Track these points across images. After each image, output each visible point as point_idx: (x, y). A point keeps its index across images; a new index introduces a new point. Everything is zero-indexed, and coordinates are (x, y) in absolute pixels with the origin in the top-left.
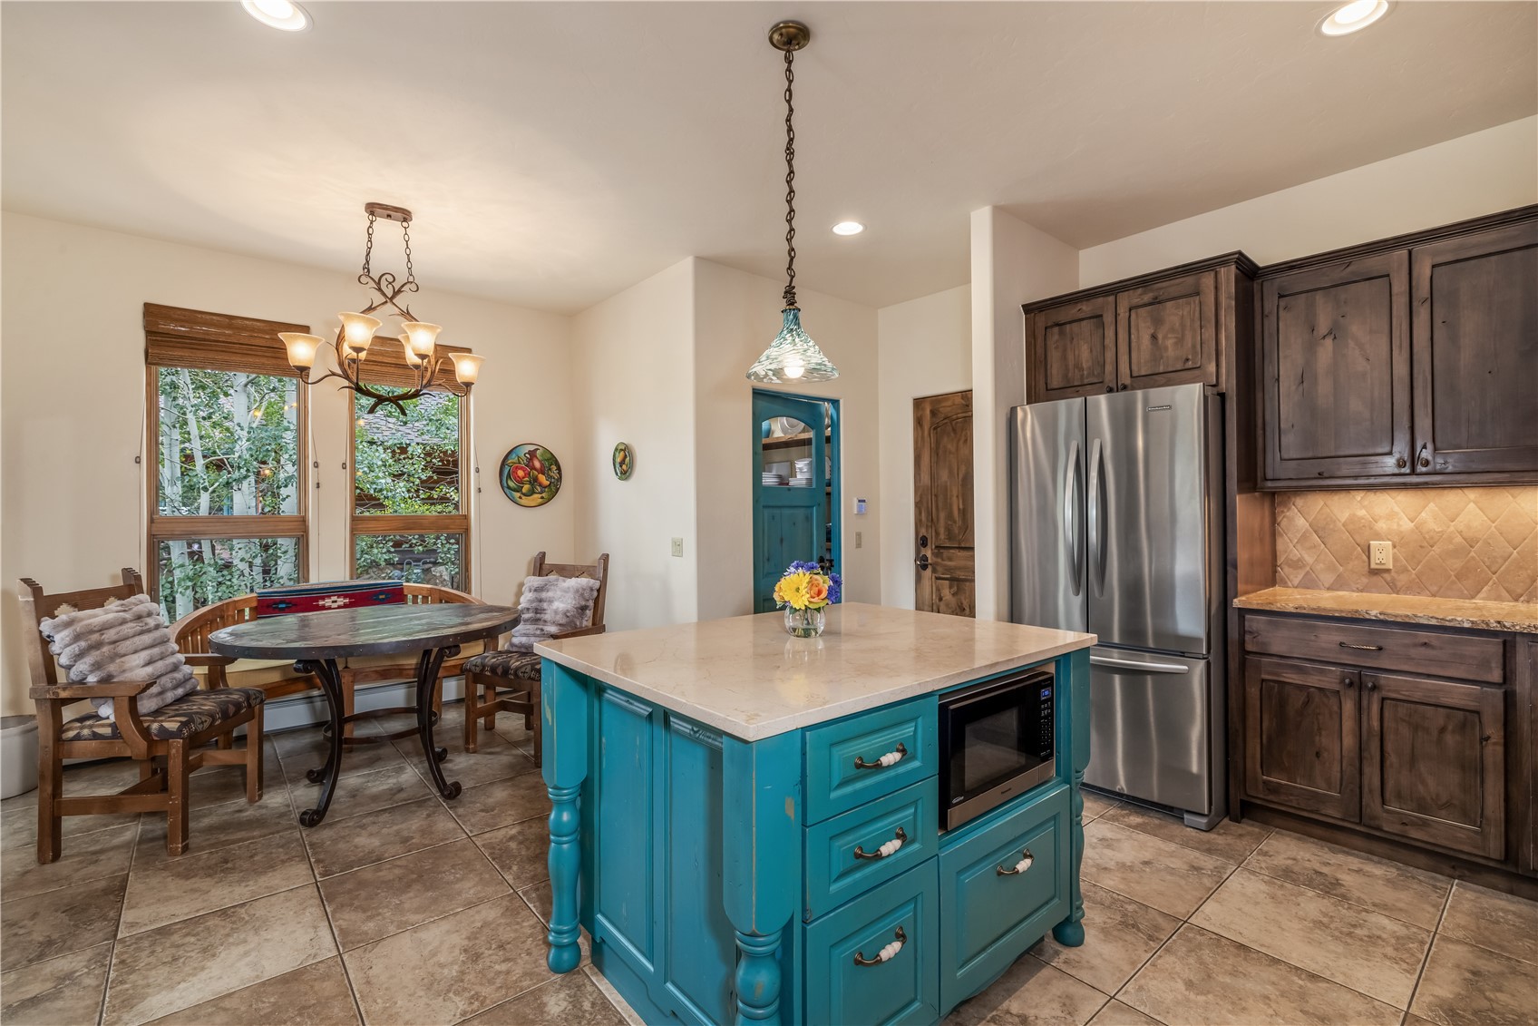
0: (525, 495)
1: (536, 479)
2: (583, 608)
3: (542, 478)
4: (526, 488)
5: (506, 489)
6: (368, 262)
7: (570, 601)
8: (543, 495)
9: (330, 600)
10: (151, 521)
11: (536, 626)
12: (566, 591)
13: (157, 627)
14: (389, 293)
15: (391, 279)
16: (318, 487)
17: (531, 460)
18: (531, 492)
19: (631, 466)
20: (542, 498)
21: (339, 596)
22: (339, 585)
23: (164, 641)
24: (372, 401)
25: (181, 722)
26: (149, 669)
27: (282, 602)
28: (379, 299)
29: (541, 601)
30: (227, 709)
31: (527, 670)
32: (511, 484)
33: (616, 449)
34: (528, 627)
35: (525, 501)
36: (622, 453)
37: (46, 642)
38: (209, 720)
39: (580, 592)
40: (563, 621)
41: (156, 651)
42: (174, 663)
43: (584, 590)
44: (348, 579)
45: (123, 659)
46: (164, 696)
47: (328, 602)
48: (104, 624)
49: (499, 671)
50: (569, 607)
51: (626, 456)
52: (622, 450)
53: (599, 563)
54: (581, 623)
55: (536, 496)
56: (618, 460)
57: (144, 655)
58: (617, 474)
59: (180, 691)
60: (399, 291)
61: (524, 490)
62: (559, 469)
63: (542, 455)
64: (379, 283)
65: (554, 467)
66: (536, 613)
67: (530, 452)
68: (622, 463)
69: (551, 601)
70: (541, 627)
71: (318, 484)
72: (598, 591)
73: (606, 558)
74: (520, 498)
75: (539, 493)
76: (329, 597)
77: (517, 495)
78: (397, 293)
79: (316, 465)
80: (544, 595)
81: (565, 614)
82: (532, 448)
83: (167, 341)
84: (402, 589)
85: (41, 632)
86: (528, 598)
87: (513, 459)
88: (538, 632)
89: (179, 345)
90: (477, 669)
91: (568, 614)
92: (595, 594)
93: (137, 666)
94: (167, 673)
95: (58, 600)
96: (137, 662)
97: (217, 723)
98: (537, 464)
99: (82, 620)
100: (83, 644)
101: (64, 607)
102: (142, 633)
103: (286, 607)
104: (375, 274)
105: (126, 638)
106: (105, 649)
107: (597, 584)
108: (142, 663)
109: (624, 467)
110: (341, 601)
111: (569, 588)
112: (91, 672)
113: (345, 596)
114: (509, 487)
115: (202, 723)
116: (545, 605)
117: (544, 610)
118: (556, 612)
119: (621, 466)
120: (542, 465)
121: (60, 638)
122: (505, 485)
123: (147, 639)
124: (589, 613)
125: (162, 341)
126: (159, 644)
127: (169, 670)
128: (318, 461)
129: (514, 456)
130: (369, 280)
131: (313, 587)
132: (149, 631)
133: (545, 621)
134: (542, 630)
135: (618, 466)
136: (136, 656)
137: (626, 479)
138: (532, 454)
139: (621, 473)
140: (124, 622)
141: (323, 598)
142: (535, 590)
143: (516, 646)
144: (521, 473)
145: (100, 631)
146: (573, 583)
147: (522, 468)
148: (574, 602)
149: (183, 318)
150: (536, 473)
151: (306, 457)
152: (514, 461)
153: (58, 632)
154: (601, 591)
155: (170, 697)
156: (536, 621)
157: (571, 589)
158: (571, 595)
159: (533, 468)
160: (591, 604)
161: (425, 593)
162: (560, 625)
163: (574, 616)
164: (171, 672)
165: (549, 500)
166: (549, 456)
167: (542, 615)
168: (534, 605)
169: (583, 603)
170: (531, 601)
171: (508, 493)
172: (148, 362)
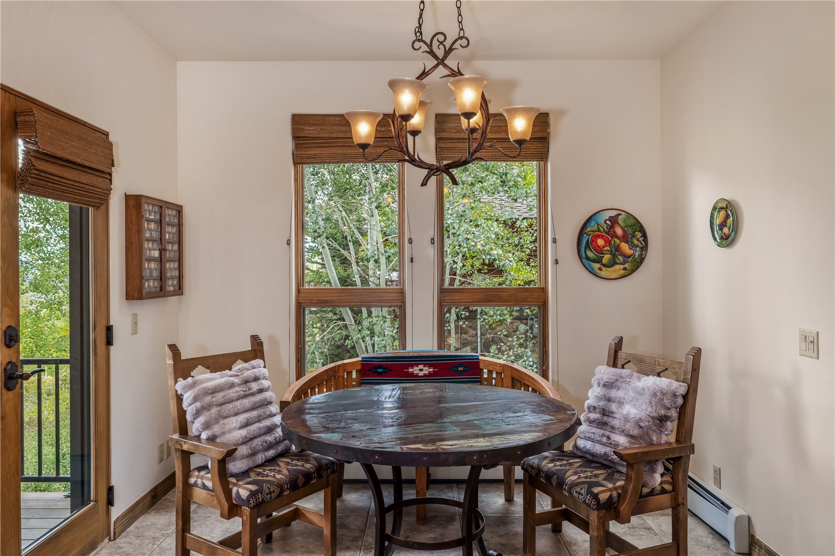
0: (604, 265)
1: (618, 249)
2: (662, 420)
3: (625, 247)
4: (606, 258)
5: (584, 261)
6: (420, 26)
7: (644, 407)
8: (626, 265)
9: (418, 368)
10: (298, 291)
11: (602, 432)
12: (640, 392)
13: (261, 391)
14: (440, 53)
15: (441, 38)
16: (412, 261)
17: (612, 227)
18: (612, 263)
19: (736, 229)
20: (625, 269)
21: (425, 365)
22: (425, 354)
23: (268, 403)
24: (426, 172)
25: (251, 491)
26: (243, 432)
27: (380, 367)
28: (431, 62)
29: (609, 400)
30: (297, 479)
31: (582, 492)
32: (590, 254)
33: (714, 208)
34: (594, 430)
35: (605, 272)
36: (723, 213)
37: (179, 399)
38: (277, 491)
39: (658, 396)
40: (635, 432)
41: (254, 413)
42: (267, 426)
43: (663, 394)
44: (436, 348)
45: (225, 421)
46: (256, 458)
47: (415, 370)
48: (215, 388)
49: (554, 481)
50: (643, 415)
51: (727, 216)
52: (722, 208)
53: (687, 359)
54: (659, 438)
55: (617, 267)
56: (717, 221)
57: (242, 418)
58: (715, 239)
59: (271, 453)
60: (451, 49)
61: (604, 261)
62: (644, 235)
63: (625, 221)
64: (430, 46)
65: (639, 234)
66: (604, 415)
67: (611, 219)
68: (722, 225)
69: (621, 403)
70: (607, 433)
71: (412, 258)
72: (685, 397)
73: (697, 354)
74: (600, 269)
75: (622, 264)
76: (417, 365)
77: (596, 266)
78: (448, 52)
79: (410, 241)
80: (614, 393)
81: (638, 423)
82: (613, 213)
83: (306, 143)
84: (478, 363)
85: (176, 391)
86: (596, 394)
87: (592, 226)
88: (604, 440)
89: (314, 145)
90: (533, 471)
91: (642, 424)
92: (680, 401)
93: (235, 428)
94: (260, 436)
95: (194, 363)
96: (234, 425)
97: (285, 493)
98: (619, 231)
99: (202, 382)
100: (198, 404)
101: (200, 368)
102: (245, 396)
103: (383, 372)
104: (427, 38)
105: (231, 401)
106: (214, 410)
107: (682, 388)
108: (238, 425)
109: (726, 230)
110: (427, 370)
111: (643, 389)
112: (204, 429)
113: (430, 366)
114: (588, 258)
115: (270, 493)
116: (614, 407)
117: (612, 413)
118: (626, 419)
119: (721, 229)
120: (624, 231)
121: (187, 397)
122: (584, 255)
123: (247, 402)
124: (671, 426)
125: (303, 144)
126: (259, 407)
127: (262, 432)
128: (413, 238)
129: (593, 223)
130: (421, 44)
131: (410, 355)
132: (253, 394)
133: (613, 428)
134: (609, 438)
135: (716, 228)
136: (233, 419)
137: (728, 246)
138: (614, 220)
139: (722, 238)
140: (232, 385)
141: (412, 366)
142: (605, 385)
143: (580, 450)
144: (600, 242)
145: (213, 393)
146: (650, 382)
147: (602, 237)
148: (649, 409)
149: (316, 122)
150: (617, 241)
151: (403, 234)
152: (593, 229)
153: (186, 392)
154: (689, 397)
155: (260, 458)
156: (602, 424)
157: (646, 391)
158: (646, 397)
159: (615, 235)
160: (674, 414)
161: (498, 369)
162: (631, 436)
163: (649, 428)
164: (263, 434)
165: (633, 271)
166: (633, 221)
167: (610, 419)
168: (602, 404)
169: (663, 412)
170: (599, 399)
171: (586, 264)
172: (296, 163)
